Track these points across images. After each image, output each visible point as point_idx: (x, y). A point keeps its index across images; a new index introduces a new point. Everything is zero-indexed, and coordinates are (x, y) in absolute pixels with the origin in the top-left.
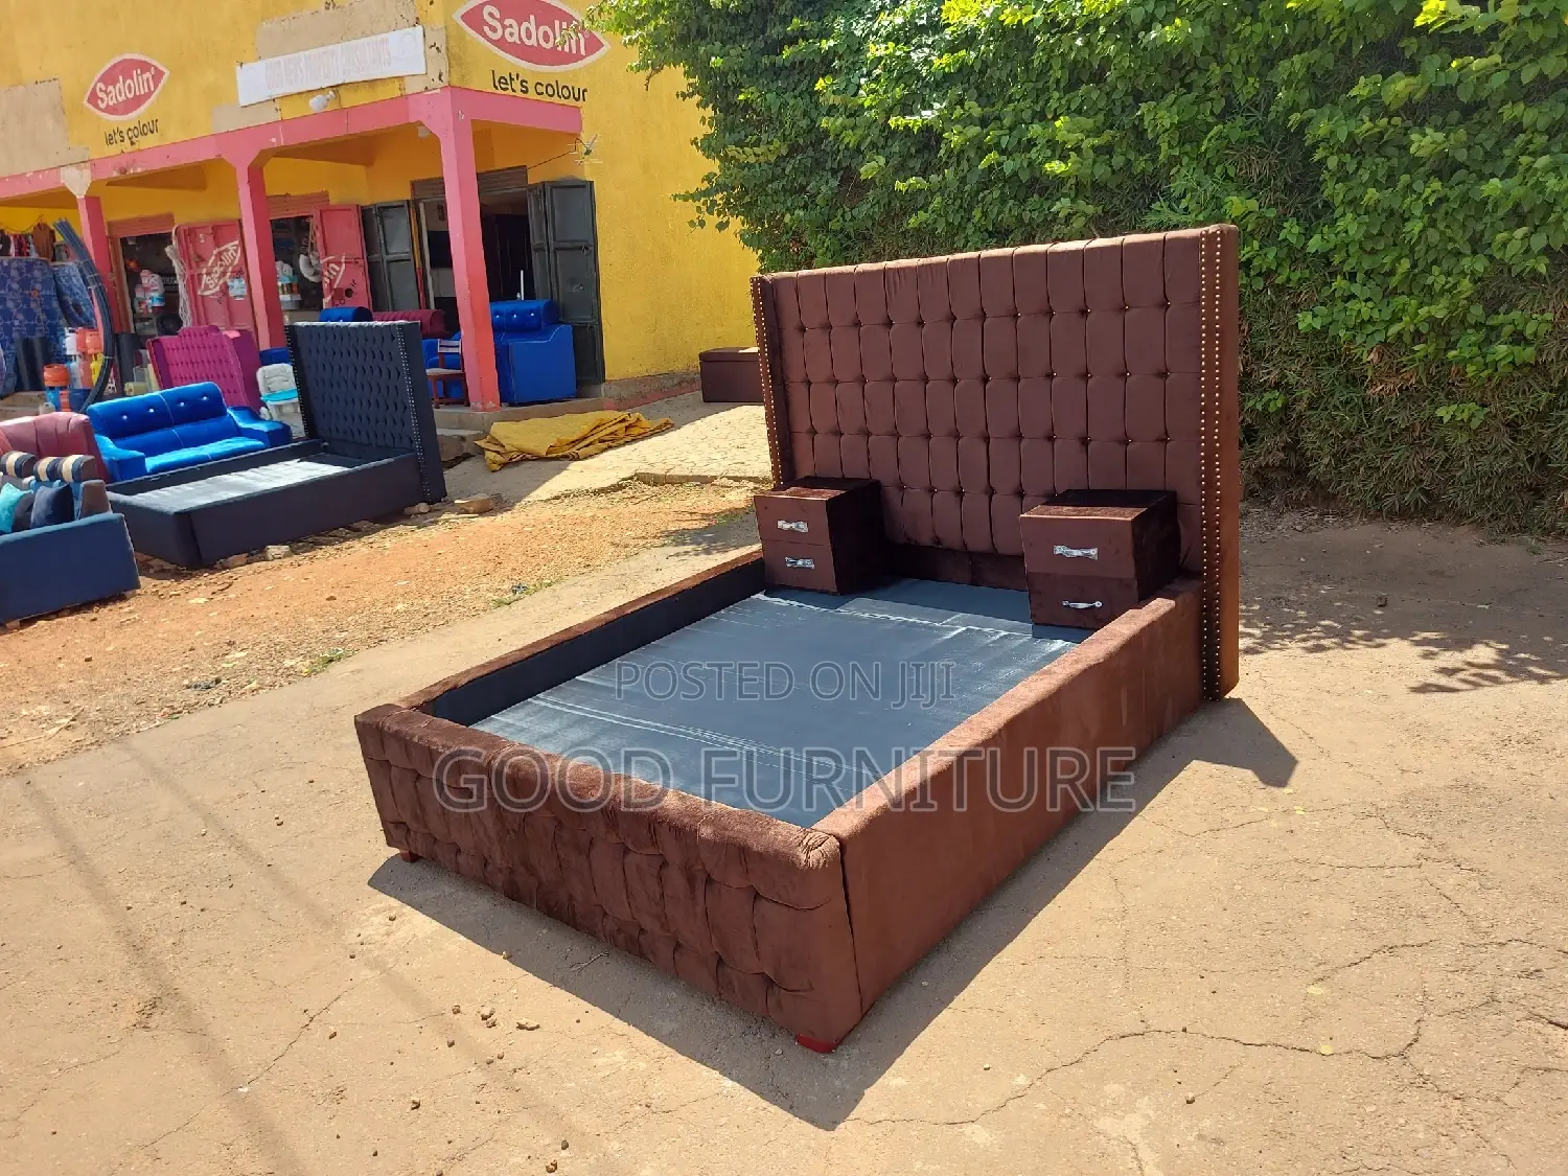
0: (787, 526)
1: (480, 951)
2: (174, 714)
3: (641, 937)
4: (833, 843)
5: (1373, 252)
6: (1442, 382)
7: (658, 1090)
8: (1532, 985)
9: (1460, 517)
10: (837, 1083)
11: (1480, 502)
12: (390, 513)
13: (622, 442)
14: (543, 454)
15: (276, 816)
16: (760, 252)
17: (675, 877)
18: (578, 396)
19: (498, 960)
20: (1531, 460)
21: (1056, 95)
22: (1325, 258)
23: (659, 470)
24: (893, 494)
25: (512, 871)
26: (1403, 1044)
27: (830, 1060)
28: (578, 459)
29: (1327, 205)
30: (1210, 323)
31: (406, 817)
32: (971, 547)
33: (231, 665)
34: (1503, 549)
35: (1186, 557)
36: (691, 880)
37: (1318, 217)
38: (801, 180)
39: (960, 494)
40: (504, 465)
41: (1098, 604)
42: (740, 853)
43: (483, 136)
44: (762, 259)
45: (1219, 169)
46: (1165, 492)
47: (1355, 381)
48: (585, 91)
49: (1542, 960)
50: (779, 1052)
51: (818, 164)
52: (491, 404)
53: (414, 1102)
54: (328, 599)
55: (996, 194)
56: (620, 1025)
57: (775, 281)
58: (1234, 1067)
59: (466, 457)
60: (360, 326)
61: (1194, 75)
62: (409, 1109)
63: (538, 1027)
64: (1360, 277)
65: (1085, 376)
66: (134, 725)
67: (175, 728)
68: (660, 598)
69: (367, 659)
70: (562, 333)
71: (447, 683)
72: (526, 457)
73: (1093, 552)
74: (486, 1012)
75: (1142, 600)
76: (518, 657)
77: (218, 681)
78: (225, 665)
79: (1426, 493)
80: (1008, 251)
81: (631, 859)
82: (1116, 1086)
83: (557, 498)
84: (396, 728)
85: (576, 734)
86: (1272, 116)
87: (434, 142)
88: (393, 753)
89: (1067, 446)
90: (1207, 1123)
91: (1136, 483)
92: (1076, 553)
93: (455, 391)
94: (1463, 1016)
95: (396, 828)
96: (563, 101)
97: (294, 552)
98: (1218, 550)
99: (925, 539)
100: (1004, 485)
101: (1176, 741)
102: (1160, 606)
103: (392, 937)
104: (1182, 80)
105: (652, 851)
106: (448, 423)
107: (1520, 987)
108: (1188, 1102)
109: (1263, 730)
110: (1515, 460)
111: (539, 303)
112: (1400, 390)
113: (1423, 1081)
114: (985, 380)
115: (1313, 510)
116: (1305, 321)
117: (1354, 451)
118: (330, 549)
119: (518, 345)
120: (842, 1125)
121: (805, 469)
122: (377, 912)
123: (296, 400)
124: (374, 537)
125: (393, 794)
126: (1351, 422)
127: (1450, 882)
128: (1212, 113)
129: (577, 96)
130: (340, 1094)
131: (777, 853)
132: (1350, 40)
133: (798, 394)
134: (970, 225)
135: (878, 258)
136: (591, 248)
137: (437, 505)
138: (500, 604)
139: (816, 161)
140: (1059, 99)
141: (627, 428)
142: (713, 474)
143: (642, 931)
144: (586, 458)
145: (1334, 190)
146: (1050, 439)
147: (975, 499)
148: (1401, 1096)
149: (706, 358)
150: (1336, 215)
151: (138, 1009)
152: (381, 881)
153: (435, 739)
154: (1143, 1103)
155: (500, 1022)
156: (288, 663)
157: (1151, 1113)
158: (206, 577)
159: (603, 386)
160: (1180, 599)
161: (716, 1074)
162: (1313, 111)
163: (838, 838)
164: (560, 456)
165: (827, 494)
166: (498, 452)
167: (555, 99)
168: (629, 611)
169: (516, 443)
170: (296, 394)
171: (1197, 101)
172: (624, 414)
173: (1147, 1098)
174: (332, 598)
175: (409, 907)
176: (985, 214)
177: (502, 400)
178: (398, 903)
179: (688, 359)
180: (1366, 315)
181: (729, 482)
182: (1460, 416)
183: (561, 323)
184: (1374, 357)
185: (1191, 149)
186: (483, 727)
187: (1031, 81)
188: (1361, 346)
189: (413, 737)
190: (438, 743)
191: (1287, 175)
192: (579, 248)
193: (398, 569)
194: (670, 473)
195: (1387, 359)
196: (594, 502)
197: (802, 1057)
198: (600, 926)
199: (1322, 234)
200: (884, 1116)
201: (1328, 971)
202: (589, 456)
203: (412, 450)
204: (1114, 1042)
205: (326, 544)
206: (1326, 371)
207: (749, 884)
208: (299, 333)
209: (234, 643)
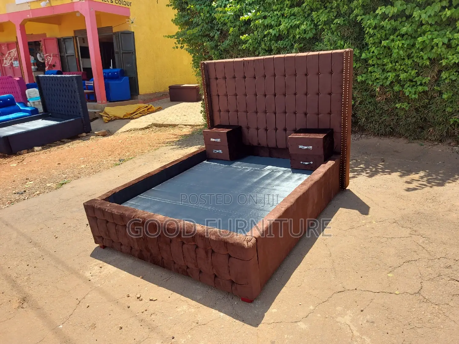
0: (214, 140)
1: (132, 276)
2: (11, 203)
3: (188, 270)
4: (254, 239)
5: (380, 59)
6: (399, 97)
7: (200, 318)
8: (450, 271)
9: (400, 135)
10: (256, 312)
11: (407, 130)
12: (74, 137)
13: (146, 114)
14: (122, 117)
15: (55, 235)
16: (193, 55)
17: (201, 252)
18: (132, 99)
19: (139, 279)
20: (421, 119)
21: (287, 9)
22: (366, 60)
23: (160, 122)
24: (245, 130)
25: (141, 251)
26: (418, 290)
27: (252, 305)
28: (133, 119)
29: (366, 44)
30: (346, 78)
31: (102, 234)
32: (269, 146)
34: (413, 145)
35: (336, 148)
36: (207, 253)
37: (363, 48)
38: (207, 33)
39: (266, 130)
40: (109, 121)
41: (311, 163)
42: (225, 244)
43: (98, 16)
44: (193, 57)
45: (335, 33)
46: (330, 129)
47: (373, 96)
48: (131, 3)
49: (451, 263)
50: (236, 303)
51: (212, 28)
52: (104, 102)
53: (120, 327)
54: (58, 164)
55: (269, 38)
56: (182, 297)
57: (208, 63)
58: (372, 300)
59: (97, 118)
60: (61, 77)
61: (328, 4)
62: (119, 329)
63: (156, 300)
64: (376, 66)
65: (306, 94)
67: (13, 207)
68: (176, 163)
69: (75, 183)
70: (125, 79)
71: (112, 192)
72: (116, 118)
73: (311, 147)
74: (138, 296)
75: (325, 161)
76: (134, 182)
77: (25, 191)
78: (27, 186)
79: (391, 128)
80: (272, 56)
81: (185, 246)
82: (340, 308)
83: (127, 131)
84: (99, 206)
85: (156, 207)
86: (351, 18)
87: (83, 18)
88: (98, 215)
89: (300, 115)
90: (368, 317)
91: (321, 127)
92: (306, 147)
93: (92, 97)
94: (433, 280)
95: (99, 238)
96: (124, 6)
97: (43, 149)
98: (346, 146)
99: (255, 144)
100: (280, 128)
101: (335, 202)
102: (330, 163)
103: (102, 274)
104: (324, 5)
105: (193, 243)
106: (91, 107)
107: (447, 271)
108: (362, 311)
109: (358, 199)
110: (417, 119)
111: (118, 70)
112: (385, 99)
113: (427, 301)
114: (275, 95)
115: (359, 134)
116: (359, 79)
117: (372, 117)
118: (55, 148)
119: (112, 83)
120: (260, 325)
121: (217, 122)
122: (96, 265)
123: (40, 100)
124: (69, 144)
125: (98, 227)
126: (371, 108)
127: (421, 240)
128: (333, 16)
129: (128, 5)
130: (94, 326)
131: (238, 243)
133: (215, 99)
134: (260, 48)
135: (231, 57)
136: (134, 53)
137: (89, 134)
138: (117, 165)
140: (288, 10)
141: (148, 109)
142: (178, 124)
143: (188, 268)
144: (135, 119)
145: (369, 40)
146: (295, 113)
147: (271, 132)
148: (421, 305)
149: (171, 88)
150: (369, 47)
151: (18, 301)
152: (94, 255)
153: (113, 210)
154: (349, 312)
155: (144, 299)
156: (48, 185)
157: (351, 315)
158: (14, 157)
159: (139, 96)
160: (336, 160)
161: (217, 311)
162: (364, 16)
163: (255, 238)
164: (129, 118)
165: (226, 131)
166: (106, 117)
167: (122, 5)
168: (168, 167)
169: (113, 114)
170: (40, 98)
171: (329, 12)
172: (146, 105)
173: (349, 311)
174: (59, 164)
175: (106, 263)
176: (265, 45)
177: (107, 100)
178: (101, 262)
179: (165, 88)
180: (378, 77)
181: (183, 126)
182: (403, 107)
183: (125, 76)
184: (378, 89)
185: (327, 26)
186: (125, 205)
187: (279, 4)
188: (375, 86)
189: (105, 209)
190: (115, 211)
191: (355, 35)
192: (130, 53)
193: (79, 154)
194: (164, 123)
195: (382, 90)
196: (141, 132)
197: (243, 304)
198: (173, 267)
199: (365, 53)
200: (272, 321)
201: (392, 269)
202: (137, 118)
203: (80, 116)
204: (336, 294)
205: (53, 146)
206: (365, 94)
207: (227, 253)
208: (40, 79)
209: (28, 179)
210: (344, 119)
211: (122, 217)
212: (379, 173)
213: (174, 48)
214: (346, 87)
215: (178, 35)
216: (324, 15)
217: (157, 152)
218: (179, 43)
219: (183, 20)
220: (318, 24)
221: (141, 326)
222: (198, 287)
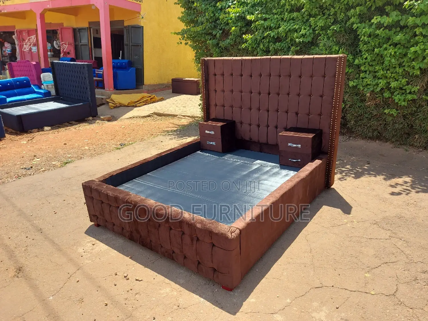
0: (208, 132)
1: (121, 255)
2: (18, 177)
3: (173, 254)
4: (238, 231)
5: (372, 65)
6: (388, 103)
7: (181, 301)
9: (387, 140)
10: (235, 300)
11: (393, 135)
12: (81, 120)
13: (149, 103)
14: (127, 105)
15: (54, 211)
16: (196, 51)
17: (187, 239)
18: (137, 88)
19: (127, 259)
20: (408, 126)
21: (286, 14)
22: (358, 66)
23: (161, 112)
24: (239, 125)
25: (131, 232)
26: (394, 292)
27: (232, 293)
28: (137, 107)
29: (360, 51)
30: (338, 82)
31: (97, 214)
32: (260, 142)
33: (35, 163)
34: (399, 150)
35: (323, 148)
36: (192, 240)
37: (357, 54)
38: (210, 31)
39: (259, 126)
40: (115, 107)
41: (299, 160)
42: (210, 233)
43: (112, 10)
44: (196, 53)
45: (331, 39)
46: (319, 129)
47: (363, 101)
50: (216, 290)
51: (215, 27)
52: (111, 89)
53: (106, 304)
54: (64, 144)
55: (267, 40)
56: (167, 281)
57: (208, 60)
58: (348, 298)
59: (103, 104)
60: (74, 64)
61: (326, 11)
62: (104, 306)
63: (142, 280)
64: (368, 72)
65: (299, 95)
66: (7, 180)
67: (19, 182)
68: (172, 151)
69: (78, 163)
70: (132, 70)
71: (110, 174)
72: (121, 105)
73: (300, 146)
74: (125, 275)
75: (313, 160)
76: (130, 167)
77: (32, 167)
78: (34, 163)
79: (379, 132)
80: (269, 57)
81: (172, 231)
82: (316, 303)
83: (130, 118)
84: (96, 187)
85: (149, 192)
86: (347, 25)
87: (97, 10)
88: (95, 195)
89: (291, 115)
90: (343, 314)
91: (310, 127)
92: (295, 145)
93: (101, 85)
94: (409, 284)
95: (94, 217)
96: (136, 2)
97: (52, 129)
98: (333, 147)
99: (247, 139)
100: (272, 125)
101: (319, 200)
102: (317, 162)
103: (94, 251)
104: (322, 12)
105: (180, 230)
106: (99, 94)
107: (423, 276)
108: (337, 308)
109: (341, 198)
110: (404, 125)
111: (126, 61)
112: (375, 104)
113: (401, 303)
114: (269, 94)
115: (347, 136)
116: (351, 84)
117: (360, 120)
118: (63, 129)
119: (119, 72)
120: (237, 314)
121: (213, 116)
122: (88, 242)
123: (53, 84)
124: (76, 126)
125: (94, 207)
126: (361, 112)
127: (400, 243)
128: (330, 22)
129: (140, 1)
130: (81, 300)
131: (222, 234)
132: (372, 5)
133: (212, 94)
134: (259, 48)
135: (231, 55)
136: (142, 46)
137: (95, 118)
138: (118, 149)
139: (215, 26)
141: (151, 99)
142: (177, 114)
143: (174, 252)
145: (362, 47)
146: (287, 112)
147: (263, 128)
148: (395, 307)
149: (173, 80)
150: (362, 54)
151: (14, 271)
152: (88, 232)
153: (109, 192)
154: (324, 308)
155: (130, 278)
156: (54, 163)
157: (327, 311)
158: (26, 135)
159: (144, 86)
160: (323, 160)
161: (198, 297)
162: (359, 25)
164: (133, 105)
165: (220, 124)
166: (112, 103)
167: (134, 1)
168: (163, 154)
169: (118, 101)
170: (53, 82)
171: (327, 18)
172: (149, 95)
173: (325, 307)
175: (98, 241)
176: (264, 45)
177: (114, 88)
178: (94, 240)
179: (167, 80)
180: (369, 83)
181: (182, 117)
182: (391, 113)
183: (132, 67)
184: (368, 95)
185: (324, 32)
186: (121, 188)
187: (279, 8)
188: (366, 91)
189: (102, 191)
190: (110, 193)
191: (350, 42)
192: (139, 46)
193: (85, 136)
194: (164, 113)
195: (372, 96)
196: (143, 120)
197: (224, 291)
198: (160, 250)
199: (358, 59)
200: (250, 311)
201: (370, 269)
202: (139, 107)
203: (89, 101)
204: (313, 289)
205: (62, 127)
206: (355, 98)
207: (211, 242)
208: (54, 64)
209: (36, 156)
210: (334, 121)
211: (116, 199)
212: (365, 175)
213: (178, 43)
214: (337, 91)
215: (183, 33)
216: (321, 21)
217: (156, 139)
218: (183, 39)
219: (189, 18)
220: (316, 29)
221: (126, 304)
222: (181, 271)
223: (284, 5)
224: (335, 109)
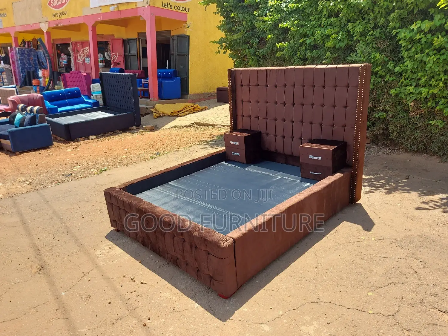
0: (233, 143)
1: (133, 260)
2: (58, 183)
3: (177, 261)
4: (231, 241)
5: (415, 73)
6: (434, 114)
7: (177, 305)
8: (436, 299)
9: (434, 154)
10: (228, 308)
11: (440, 149)
12: (125, 129)
13: (192, 112)
14: (169, 114)
15: (82, 215)
16: (234, 60)
17: (187, 245)
18: (181, 98)
19: (138, 263)
21: (324, 19)
22: (400, 73)
23: (202, 122)
24: (264, 135)
25: (144, 238)
26: (394, 313)
27: (227, 301)
28: (179, 117)
29: (402, 57)
30: (361, 93)
31: (116, 219)
32: (286, 153)
33: (76, 170)
34: (446, 164)
35: (348, 161)
36: (191, 247)
37: (399, 61)
38: (248, 40)
39: (284, 137)
40: (158, 117)
41: (321, 173)
42: (205, 241)
43: (158, 21)
44: (234, 62)
45: (371, 45)
46: (343, 142)
47: (406, 111)
48: (189, 9)
49: (439, 291)
50: (212, 297)
51: (253, 35)
52: (156, 99)
53: (109, 302)
54: (105, 153)
55: (304, 48)
56: (169, 285)
57: (235, 70)
58: (343, 315)
59: (148, 114)
60: (120, 74)
61: (366, 16)
62: (107, 304)
63: (146, 283)
65: (323, 106)
66: (47, 185)
67: (58, 187)
69: (113, 171)
70: (177, 80)
71: (131, 182)
72: (164, 115)
73: (320, 158)
74: (132, 278)
75: (333, 173)
76: (152, 176)
77: (71, 174)
78: (74, 170)
79: (425, 145)
81: (175, 238)
82: (308, 317)
83: (172, 128)
84: (114, 194)
85: (166, 200)
86: (388, 30)
87: (144, 22)
88: (113, 201)
89: (316, 126)
90: (333, 331)
91: (335, 138)
92: (315, 158)
93: (146, 94)
94: (413, 306)
95: (114, 222)
96: (182, 12)
97: (97, 138)
98: (357, 160)
99: (273, 150)
100: (297, 137)
102: (338, 175)
103: (109, 254)
104: (362, 17)
105: (181, 237)
106: (143, 103)
107: (431, 299)
108: (328, 324)
109: (366, 214)
111: (172, 70)
112: (419, 115)
113: (398, 324)
114: (294, 104)
115: (390, 148)
116: (392, 92)
117: (404, 131)
118: (107, 138)
119: (165, 82)
120: (227, 321)
121: (240, 127)
122: (106, 246)
123: (101, 94)
124: (120, 135)
125: (113, 212)
126: (404, 123)
127: (416, 264)
128: (370, 27)
129: (186, 10)
130: (89, 297)
131: (215, 242)
132: (414, 8)
134: (296, 56)
136: (187, 55)
137: (138, 127)
138: (152, 158)
139: (252, 34)
140: (325, 20)
141: (194, 108)
142: (217, 124)
143: (178, 259)
144: (181, 117)
145: (404, 53)
146: (311, 123)
147: (288, 139)
148: (391, 328)
149: (218, 89)
150: (404, 61)
151: (37, 267)
152: (109, 237)
153: (125, 199)
154: (315, 323)
155: (136, 281)
156: (91, 170)
157: (317, 326)
158: (72, 143)
159: (188, 95)
160: (344, 173)
161: (194, 302)
162: (400, 30)
163: (234, 239)
164: (175, 115)
165: (245, 135)
166: (156, 113)
167: (180, 11)
168: (186, 164)
169: (162, 111)
170: (101, 92)
171: (366, 23)
172: (192, 104)
173: (316, 321)
174: (106, 152)
175: (115, 245)
176: (301, 54)
177: (159, 98)
178: (112, 244)
179: (213, 90)
180: (411, 91)
181: (221, 127)
182: (437, 124)
183: (177, 76)
184: (412, 104)
185: (363, 38)
186: (138, 196)
187: (317, 15)
188: (408, 100)
189: (119, 197)
190: (126, 200)
191: (391, 48)
192: (184, 55)
193: (125, 145)
194: (205, 123)
195: (416, 105)
196: (182, 130)
197: (219, 299)
198: (166, 256)
199: (400, 66)
200: (240, 319)
201: (375, 288)
202: (183, 116)
203: (132, 111)
204: (309, 304)
205: (106, 136)
206: (398, 107)
207: (206, 250)
208: (102, 74)
209: (77, 163)
210: (357, 133)
211: (130, 205)
212: (399, 191)
213: (216, 53)
215: (220, 42)
216: (360, 26)
217: (191, 149)
218: (221, 48)
219: (228, 27)
220: (354, 35)
221: (127, 304)
222: (185, 277)
223: (322, 11)
224: (358, 121)
